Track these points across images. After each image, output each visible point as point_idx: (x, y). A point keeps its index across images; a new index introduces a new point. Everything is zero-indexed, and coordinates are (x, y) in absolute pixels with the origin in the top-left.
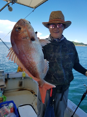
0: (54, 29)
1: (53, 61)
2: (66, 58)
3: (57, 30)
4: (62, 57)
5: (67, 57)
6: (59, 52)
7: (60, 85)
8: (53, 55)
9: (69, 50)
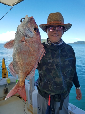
0: (53, 33)
1: (51, 68)
2: (65, 64)
3: (56, 33)
4: (62, 63)
5: (67, 63)
6: (57, 57)
7: (58, 94)
8: (51, 61)
9: (69, 55)
